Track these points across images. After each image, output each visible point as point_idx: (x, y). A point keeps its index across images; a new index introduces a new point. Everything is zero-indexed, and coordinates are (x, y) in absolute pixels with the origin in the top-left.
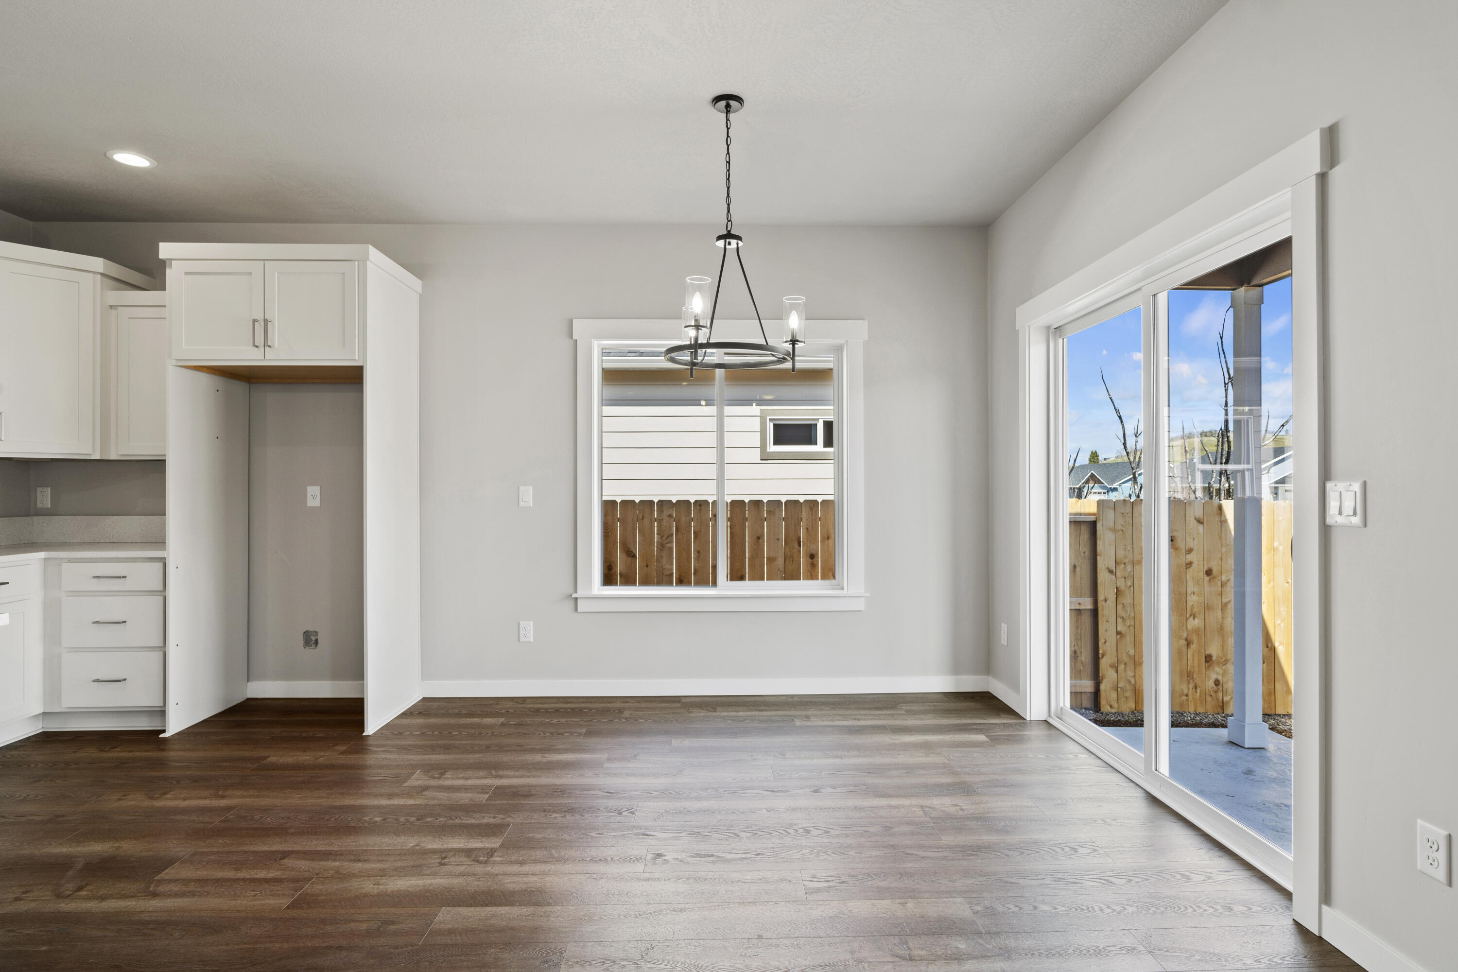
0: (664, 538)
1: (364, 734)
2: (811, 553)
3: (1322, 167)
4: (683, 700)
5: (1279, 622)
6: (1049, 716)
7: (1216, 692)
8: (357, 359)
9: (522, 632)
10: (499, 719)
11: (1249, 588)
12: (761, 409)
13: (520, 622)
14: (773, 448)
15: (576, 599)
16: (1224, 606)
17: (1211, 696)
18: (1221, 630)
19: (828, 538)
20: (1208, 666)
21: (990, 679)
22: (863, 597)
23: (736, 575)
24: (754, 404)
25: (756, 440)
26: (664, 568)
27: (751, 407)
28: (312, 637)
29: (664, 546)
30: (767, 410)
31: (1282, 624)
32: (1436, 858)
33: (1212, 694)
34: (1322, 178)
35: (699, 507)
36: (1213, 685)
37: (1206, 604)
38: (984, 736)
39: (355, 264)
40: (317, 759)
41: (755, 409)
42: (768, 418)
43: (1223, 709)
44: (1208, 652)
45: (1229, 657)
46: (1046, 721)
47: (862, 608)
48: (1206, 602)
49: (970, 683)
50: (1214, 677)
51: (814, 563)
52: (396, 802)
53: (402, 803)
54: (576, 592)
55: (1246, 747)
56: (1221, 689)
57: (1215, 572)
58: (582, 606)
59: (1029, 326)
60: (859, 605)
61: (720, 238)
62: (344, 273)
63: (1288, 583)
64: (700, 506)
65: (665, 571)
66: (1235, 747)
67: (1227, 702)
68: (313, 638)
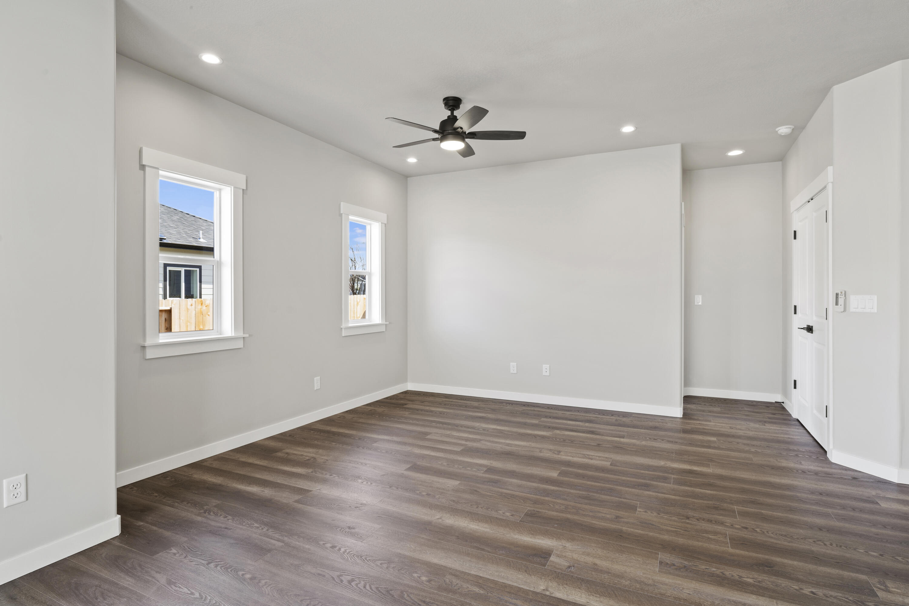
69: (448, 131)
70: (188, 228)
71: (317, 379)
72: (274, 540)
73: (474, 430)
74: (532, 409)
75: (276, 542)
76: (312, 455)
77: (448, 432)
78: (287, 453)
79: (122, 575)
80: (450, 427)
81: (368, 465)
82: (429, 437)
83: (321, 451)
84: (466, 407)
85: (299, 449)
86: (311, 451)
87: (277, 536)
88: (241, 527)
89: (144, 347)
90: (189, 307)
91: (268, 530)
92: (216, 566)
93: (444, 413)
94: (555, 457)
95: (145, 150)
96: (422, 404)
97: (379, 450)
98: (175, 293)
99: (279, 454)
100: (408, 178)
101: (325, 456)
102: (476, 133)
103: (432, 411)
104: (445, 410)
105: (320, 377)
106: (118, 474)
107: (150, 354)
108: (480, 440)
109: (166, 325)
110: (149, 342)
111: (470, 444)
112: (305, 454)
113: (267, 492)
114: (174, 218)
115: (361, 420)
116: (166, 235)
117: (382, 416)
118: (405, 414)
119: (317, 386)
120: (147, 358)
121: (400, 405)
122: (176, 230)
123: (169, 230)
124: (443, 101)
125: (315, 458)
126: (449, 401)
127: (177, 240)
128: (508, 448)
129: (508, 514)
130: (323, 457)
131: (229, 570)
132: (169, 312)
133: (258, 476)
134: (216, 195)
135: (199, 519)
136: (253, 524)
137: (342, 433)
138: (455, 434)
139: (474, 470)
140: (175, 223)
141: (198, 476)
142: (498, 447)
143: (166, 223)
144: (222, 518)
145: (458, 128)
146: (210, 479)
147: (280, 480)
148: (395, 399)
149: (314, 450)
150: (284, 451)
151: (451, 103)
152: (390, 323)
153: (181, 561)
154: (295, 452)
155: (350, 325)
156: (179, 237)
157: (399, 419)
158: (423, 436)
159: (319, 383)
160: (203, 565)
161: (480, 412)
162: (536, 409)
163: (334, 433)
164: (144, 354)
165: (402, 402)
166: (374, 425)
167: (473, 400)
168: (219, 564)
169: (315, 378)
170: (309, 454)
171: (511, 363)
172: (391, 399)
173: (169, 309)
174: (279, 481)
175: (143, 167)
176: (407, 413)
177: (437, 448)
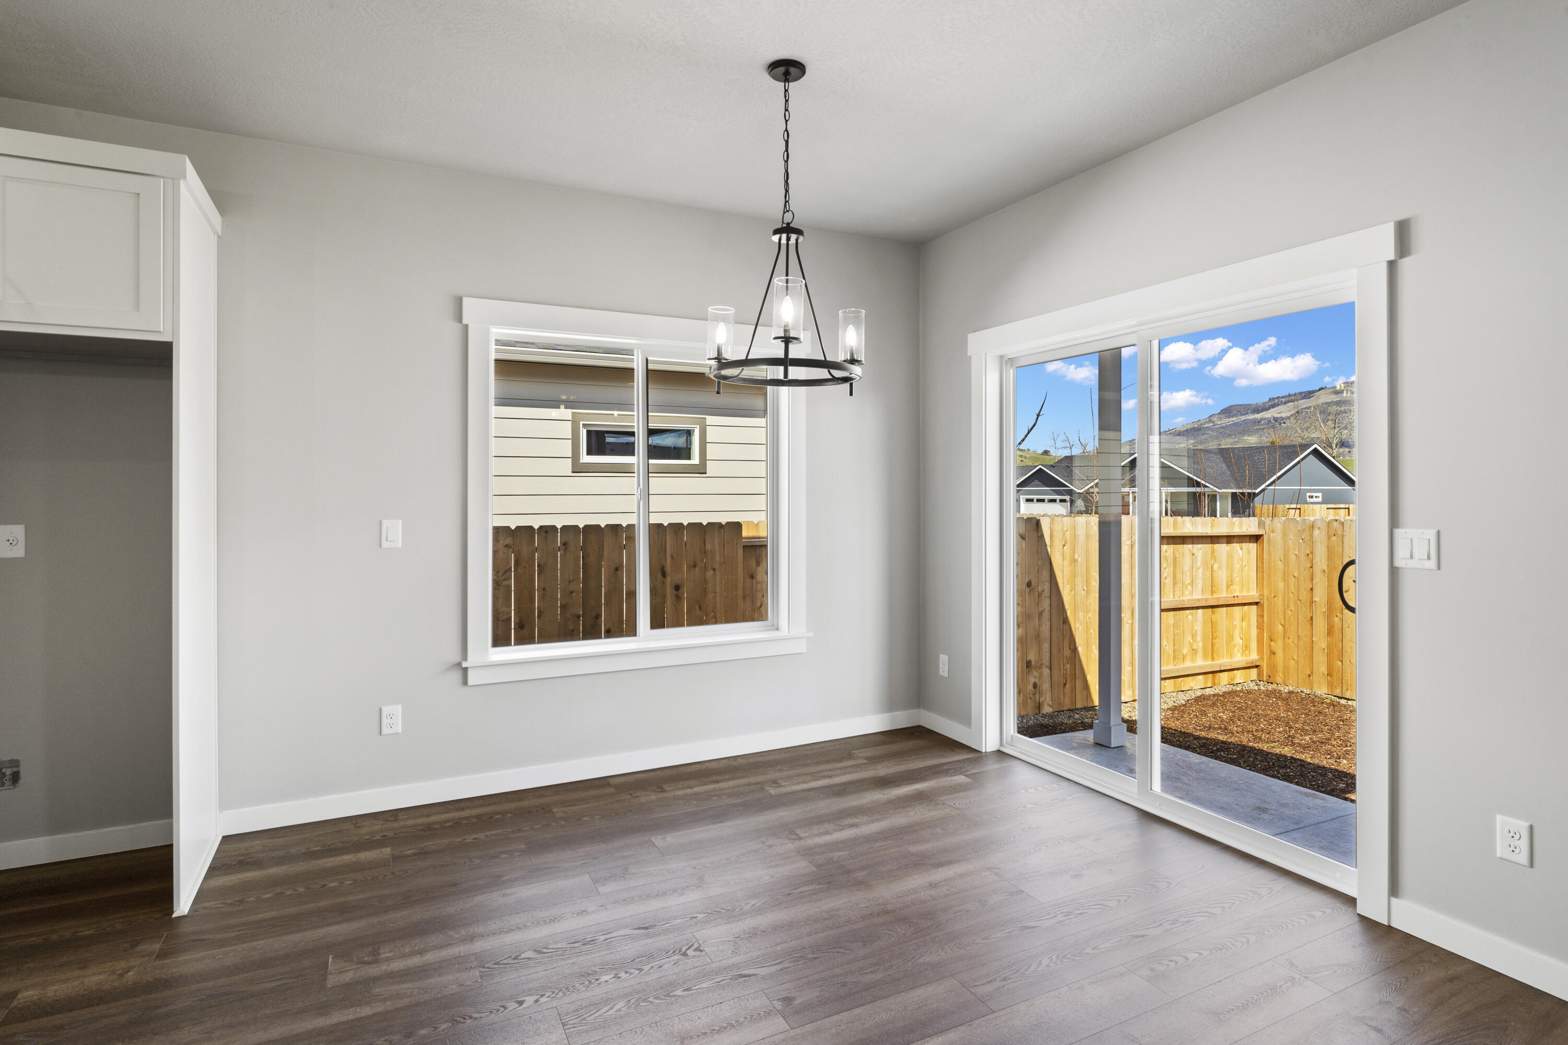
0: (500, 574)
1: (174, 916)
2: (675, 584)
3: (1395, 257)
4: (612, 781)
5: (1078, 625)
6: (1001, 745)
7: (1034, 694)
8: (162, 331)
9: (385, 721)
10: (383, 850)
11: (1113, 603)
12: (573, 413)
13: (383, 708)
14: (586, 459)
15: (466, 669)
16: (1041, 614)
17: (1031, 698)
18: (1038, 637)
19: (695, 566)
20: (1029, 671)
21: (922, 712)
22: (803, 637)
23: (657, 622)
24: (562, 406)
25: (566, 448)
26: (500, 611)
27: (558, 409)
28: (4, 770)
29: (500, 584)
30: (580, 413)
31: (1080, 627)
32: (1519, 846)
33: (1032, 697)
34: (1392, 266)
35: (545, 534)
36: (1032, 688)
37: (1027, 613)
38: (963, 777)
39: (160, 181)
40: (121, 975)
41: (565, 413)
42: (581, 423)
43: (1039, 709)
44: (1028, 658)
45: (1043, 661)
46: (999, 751)
47: (804, 650)
48: (1027, 611)
49: (902, 719)
50: (1032, 680)
51: (680, 595)
52: (336, 1018)
53: (351, 1017)
54: (466, 660)
55: (1112, 746)
56: (1038, 691)
57: (1033, 584)
58: (473, 678)
59: (986, 354)
60: (801, 647)
61: (776, 232)
62: (139, 194)
63: (1084, 590)
64: (547, 532)
65: (501, 615)
66: (1104, 748)
67: (1043, 702)
68: (8, 772)
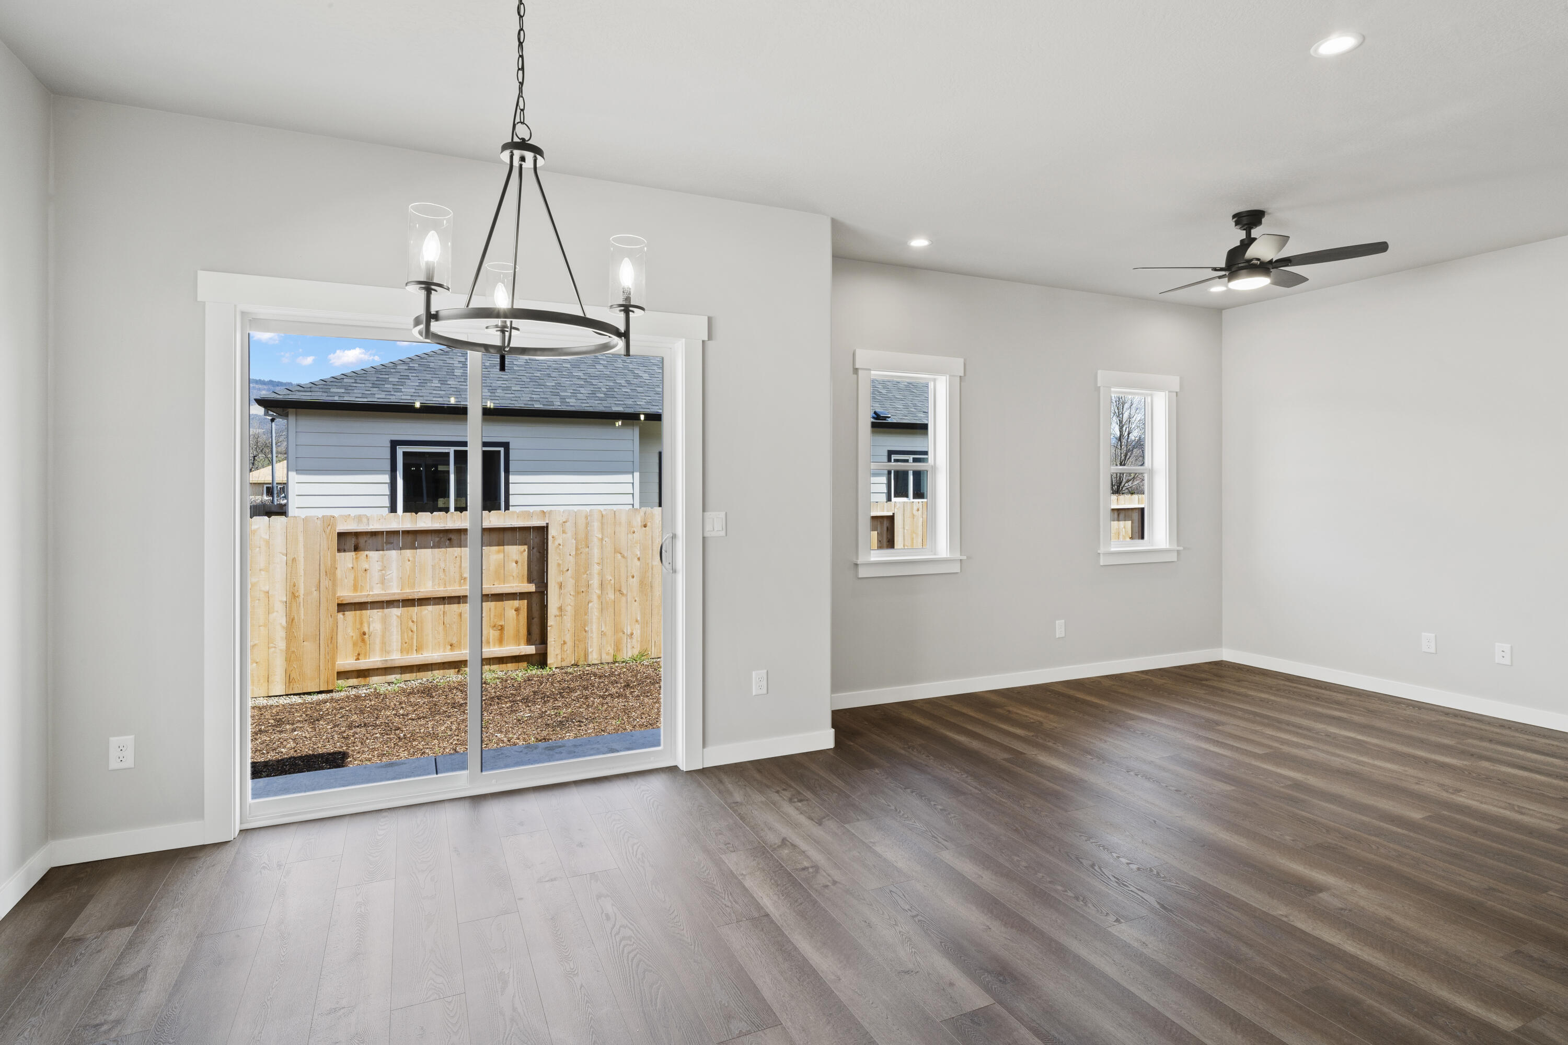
69: (1237, 266)
70: (918, 398)
71: (1060, 624)
72: (972, 787)
73: (1310, 734)
74: (1460, 722)
75: (973, 789)
76: (1038, 718)
77: (1258, 728)
78: (1009, 711)
79: (834, 777)
80: (1266, 721)
81: (1108, 743)
82: (1220, 728)
83: (1052, 716)
84: (1318, 699)
85: (1025, 709)
86: (1039, 714)
87: (975, 784)
88: (941, 768)
89: (856, 565)
90: (915, 512)
91: (967, 777)
92: (912, 792)
93: (1268, 701)
94: (1442, 796)
95: (859, 353)
96: (1237, 683)
97: (1132, 730)
98: (901, 491)
99: (999, 710)
100: (1223, 311)
101: (1054, 722)
102: (1291, 258)
103: (1246, 696)
104: (1273, 698)
105: (1063, 621)
106: (832, 695)
107: (863, 573)
108: (1310, 747)
109: (889, 536)
110: (861, 560)
111: (1285, 749)
112: (1031, 716)
113: (975, 745)
114: (900, 385)
115: (1123, 690)
116: (891, 411)
117: (1158, 690)
118: (1198, 693)
119: (1060, 632)
120: (860, 577)
121: (1196, 679)
122: (903, 402)
123: (894, 404)
124: (1233, 219)
125: (1041, 723)
126: (1291, 686)
127: (904, 417)
128: (1356, 767)
129: (1287, 837)
130: (1051, 724)
131: (923, 798)
132: (891, 519)
133: (970, 727)
134: (931, 385)
135: (903, 752)
136: (954, 769)
137: (1089, 701)
138: (1269, 732)
139: (1271, 780)
140: (901, 393)
141: (907, 714)
142: (1336, 762)
143: (891, 394)
144: (924, 756)
145: (1252, 260)
146: (918, 720)
147: (992, 735)
148: (1192, 670)
149: (1043, 714)
150: (1005, 708)
151: (1245, 220)
152: (1184, 548)
153: (882, 781)
154: (1019, 712)
155: (1113, 549)
156: (906, 412)
157: (1184, 698)
158: (1210, 725)
159: (1063, 629)
160: (901, 788)
161: (1340, 710)
162: (1468, 723)
163: (1077, 700)
164: (857, 572)
165: (1203, 675)
166: (1142, 699)
167: (1340, 691)
168: (914, 791)
169: (1057, 622)
170: (1035, 717)
171: (1423, 634)
172: (1185, 669)
173: (892, 515)
174: (991, 737)
175: (856, 371)
176: (1203, 692)
177: (1226, 744)
